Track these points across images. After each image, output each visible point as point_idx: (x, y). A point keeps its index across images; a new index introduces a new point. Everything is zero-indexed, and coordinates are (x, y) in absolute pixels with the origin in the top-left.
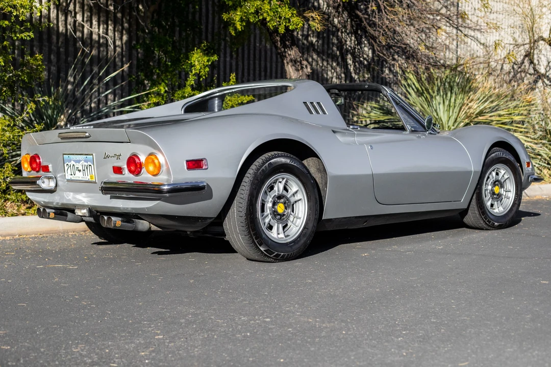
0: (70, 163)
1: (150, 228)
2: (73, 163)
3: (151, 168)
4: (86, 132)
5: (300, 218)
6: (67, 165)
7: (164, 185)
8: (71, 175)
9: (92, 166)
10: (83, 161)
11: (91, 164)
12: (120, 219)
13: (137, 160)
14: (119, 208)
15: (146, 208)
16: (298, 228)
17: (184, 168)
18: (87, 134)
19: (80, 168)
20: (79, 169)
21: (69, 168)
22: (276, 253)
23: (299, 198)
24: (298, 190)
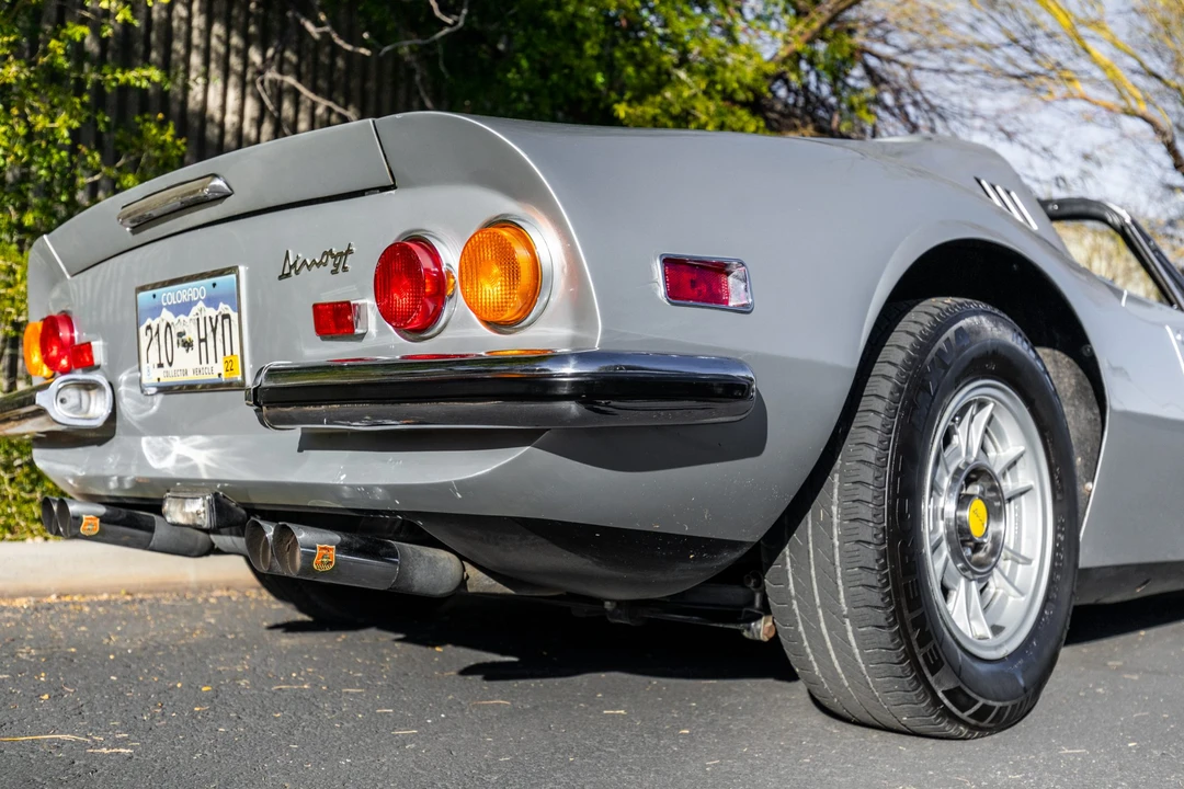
0: (157, 320)
1: (463, 582)
2: (167, 316)
3: (492, 289)
4: (215, 176)
5: (1028, 561)
6: (149, 327)
7: (561, 359)
8: (160, 365)
9: (234, 316)
10: (201, 304)
11: (230, 311)
12: (337, 538)
13: (426, 262)
14: (333, 490)
15: (459, 483)
16: (1024, 600)
17: (654, 294)
18: (218, 182)
19: (192, 335)
20: (186, 338)
21: (155, 340)
22: (982, 701)
23: (1021, 485)
24: (1021, 455)
